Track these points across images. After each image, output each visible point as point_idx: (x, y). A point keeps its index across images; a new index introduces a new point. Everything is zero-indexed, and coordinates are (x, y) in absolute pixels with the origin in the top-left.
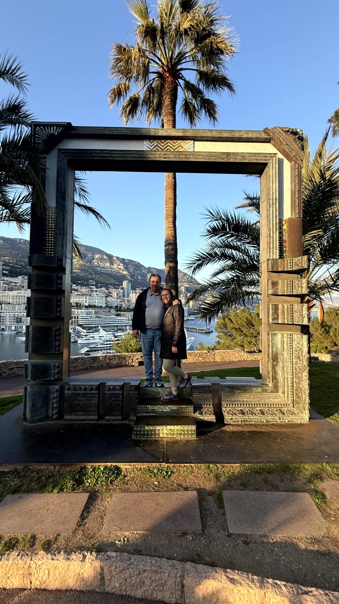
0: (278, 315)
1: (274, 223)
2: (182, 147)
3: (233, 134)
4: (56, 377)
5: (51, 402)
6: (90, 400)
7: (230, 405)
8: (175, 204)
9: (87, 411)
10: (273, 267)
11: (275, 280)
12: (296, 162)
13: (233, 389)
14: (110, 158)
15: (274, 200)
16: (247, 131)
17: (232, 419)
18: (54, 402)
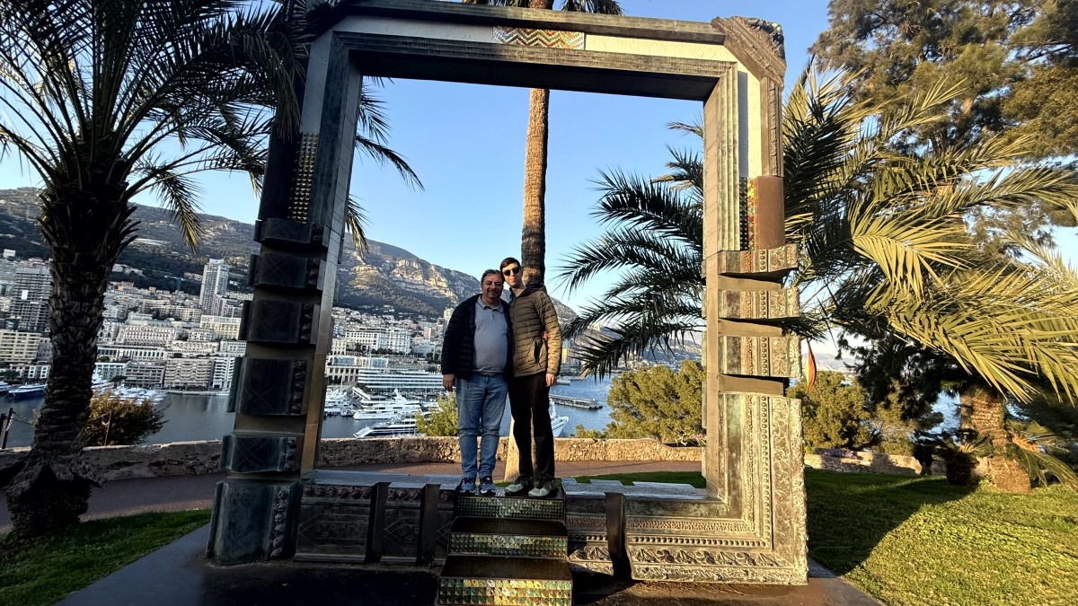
0: (739, 358)
1: (732, 184)
2: (562, 42)
3: (657, 25)
4: (286, 465)
5: (271, 520)
6: (353, 519)
7: (643, 539)
9: (344, 542)
10: (728, 266)
11: (733, 291)
12: (771, 80)
13: (651, 507)
14: (429, 54)
15: (732, 143)
16: (682, 22)
17: (647, 569)
18: (276, 520)
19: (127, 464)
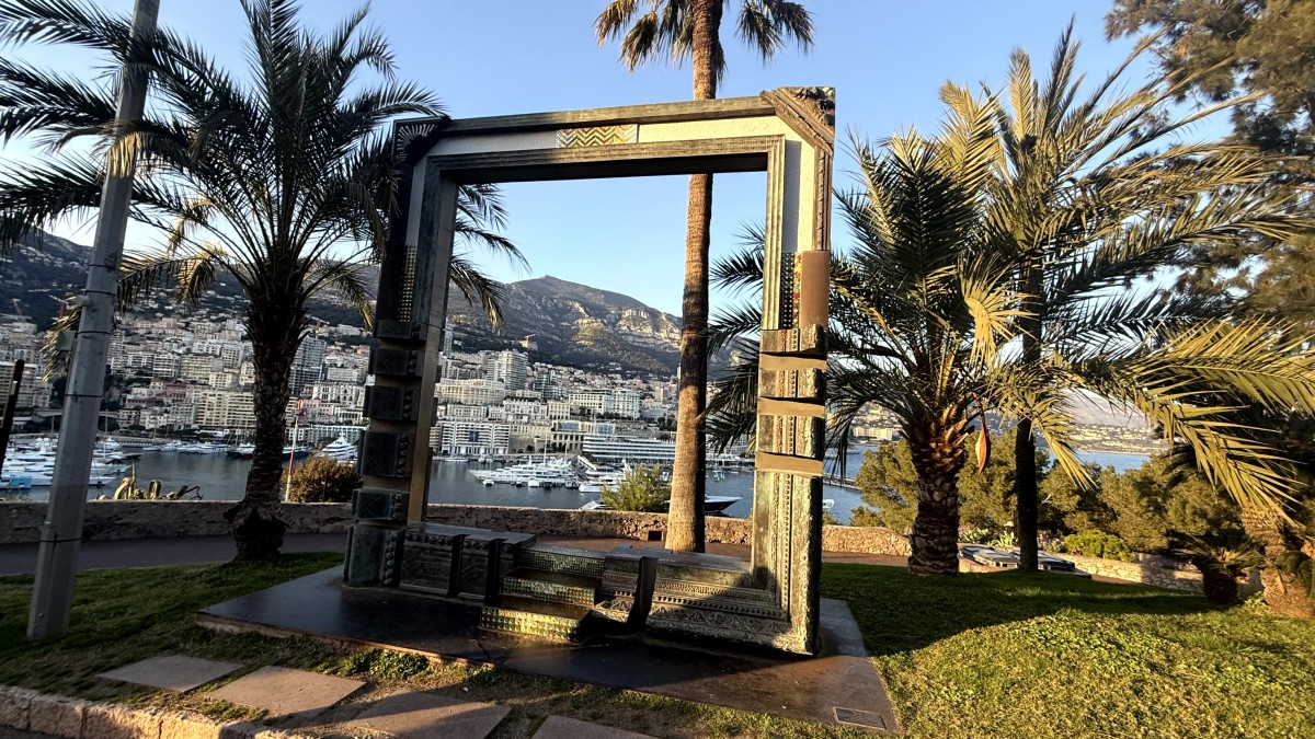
0: (771, 436)
1: (774, 262)
2: (617, 136)
4: (396, 516)
5: (384, 557)
6: (441, 561)
8: (707, 215)
9: (434, 579)
12: (821, 148)
15: (775, 220)
16: (731, 99)
18: (387, 556)
19: (339, 520)
